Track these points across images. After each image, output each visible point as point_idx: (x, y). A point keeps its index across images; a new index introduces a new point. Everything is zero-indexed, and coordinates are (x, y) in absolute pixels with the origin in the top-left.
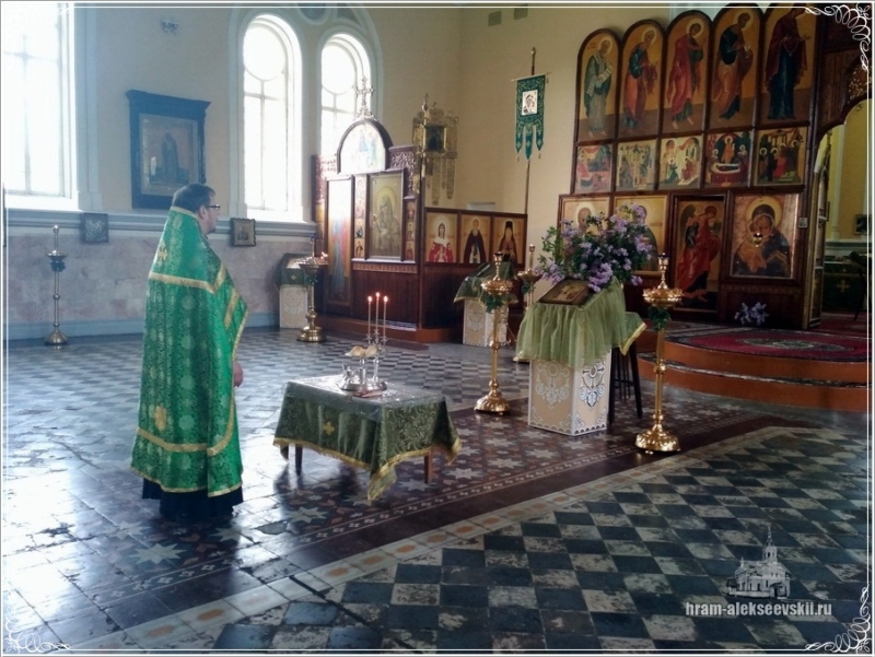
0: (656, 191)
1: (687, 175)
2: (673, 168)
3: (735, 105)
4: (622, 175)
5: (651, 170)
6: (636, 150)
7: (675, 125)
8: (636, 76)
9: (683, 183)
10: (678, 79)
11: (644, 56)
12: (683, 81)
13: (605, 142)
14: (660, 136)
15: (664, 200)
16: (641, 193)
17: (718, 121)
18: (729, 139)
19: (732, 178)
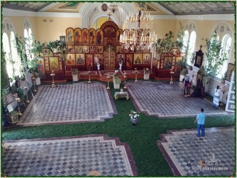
0: (82, 53)
1: (87, 51)
2: (85, 50)
3: (93, 42)
4: (76, 50)
5: (81, 50)
6: (78, 47)
7: (84, 44)
8: (77, 36)
9: (86, 52)
10: (84, 37)
11: (78, 33)
12: (85, 38)
13: (73, 45)
14: (82, 45)
15: (84, 54)
16: (80, 53)
17: (91, 44)
18: (93, 47)
19: (94, 52)
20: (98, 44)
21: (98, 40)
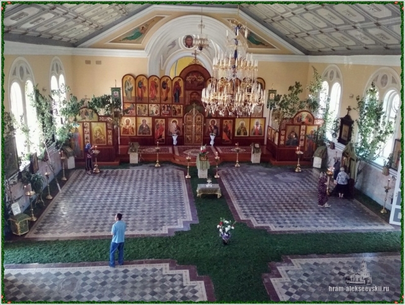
0: (148, 116)
1: (156, 113)
2: (153, 111)
3: (166, 99)
4: (139, 112)
5: (147, 111)
6: (142, 106)
7: (152, 101)
8: (140, 88)
9: (155, 115)
10: (152, 90)
11: (142, 83)
12: (153, 91)
13: (133, 103)
14: (148, 103)
15: (151, 118)
16: (145, 116)
17: (163, 102)
18: (166, 106)
19: (167, 114)
20: (175, 102)
21: (175, 95)
